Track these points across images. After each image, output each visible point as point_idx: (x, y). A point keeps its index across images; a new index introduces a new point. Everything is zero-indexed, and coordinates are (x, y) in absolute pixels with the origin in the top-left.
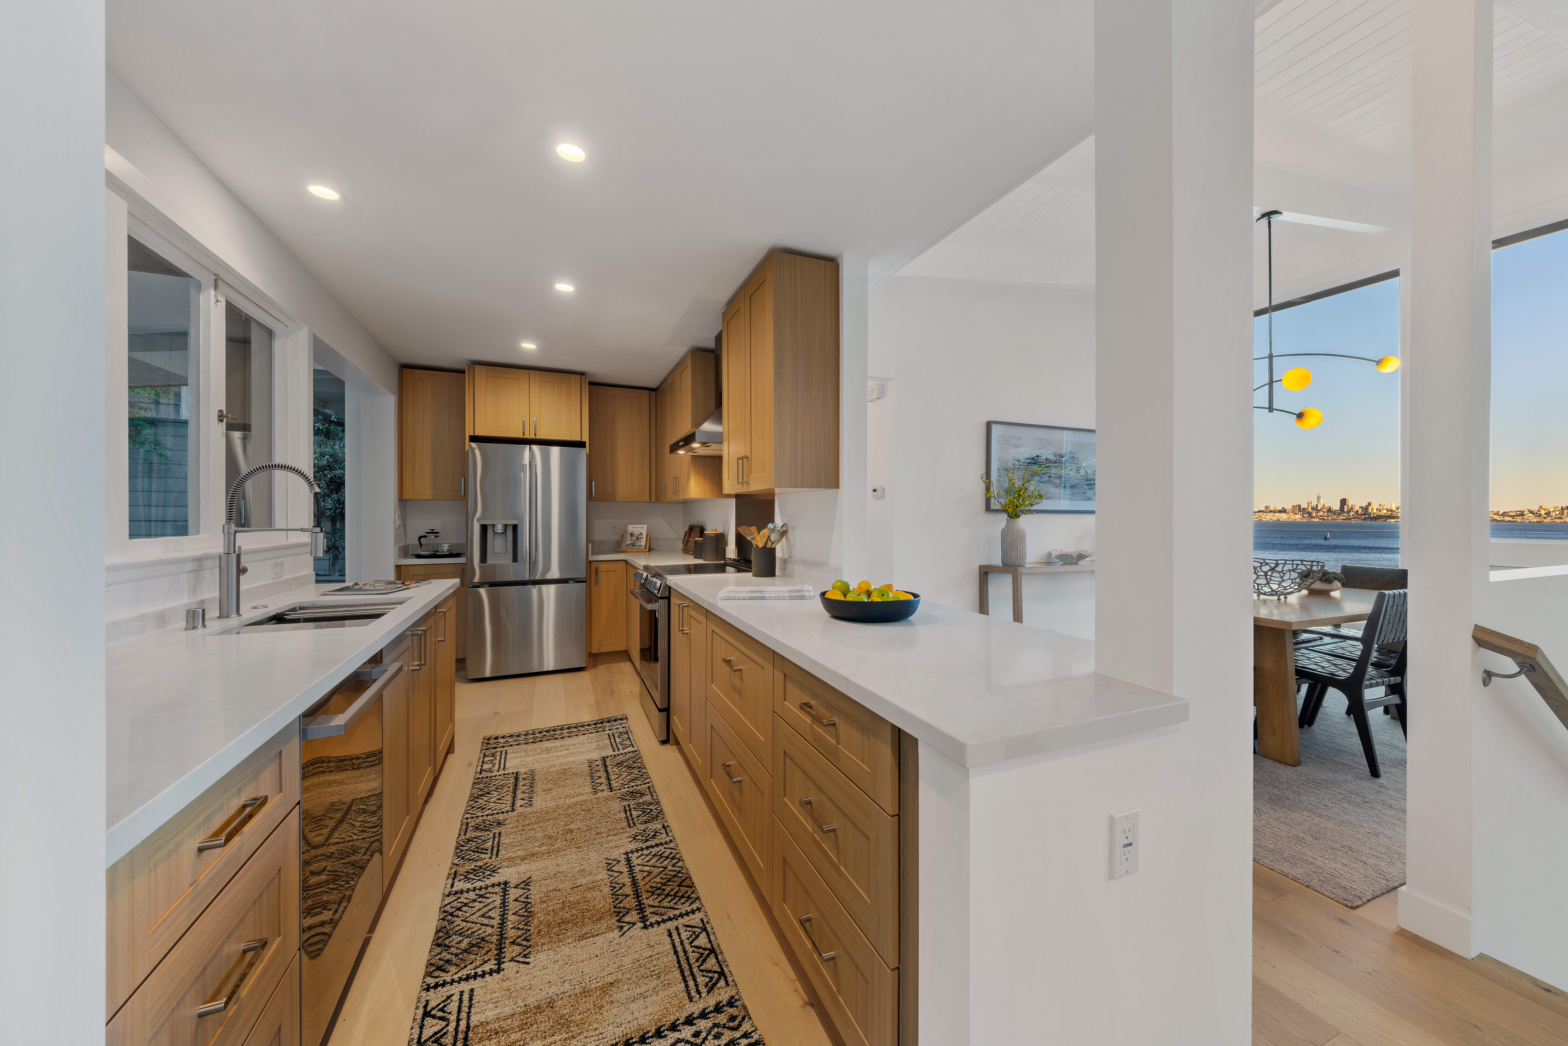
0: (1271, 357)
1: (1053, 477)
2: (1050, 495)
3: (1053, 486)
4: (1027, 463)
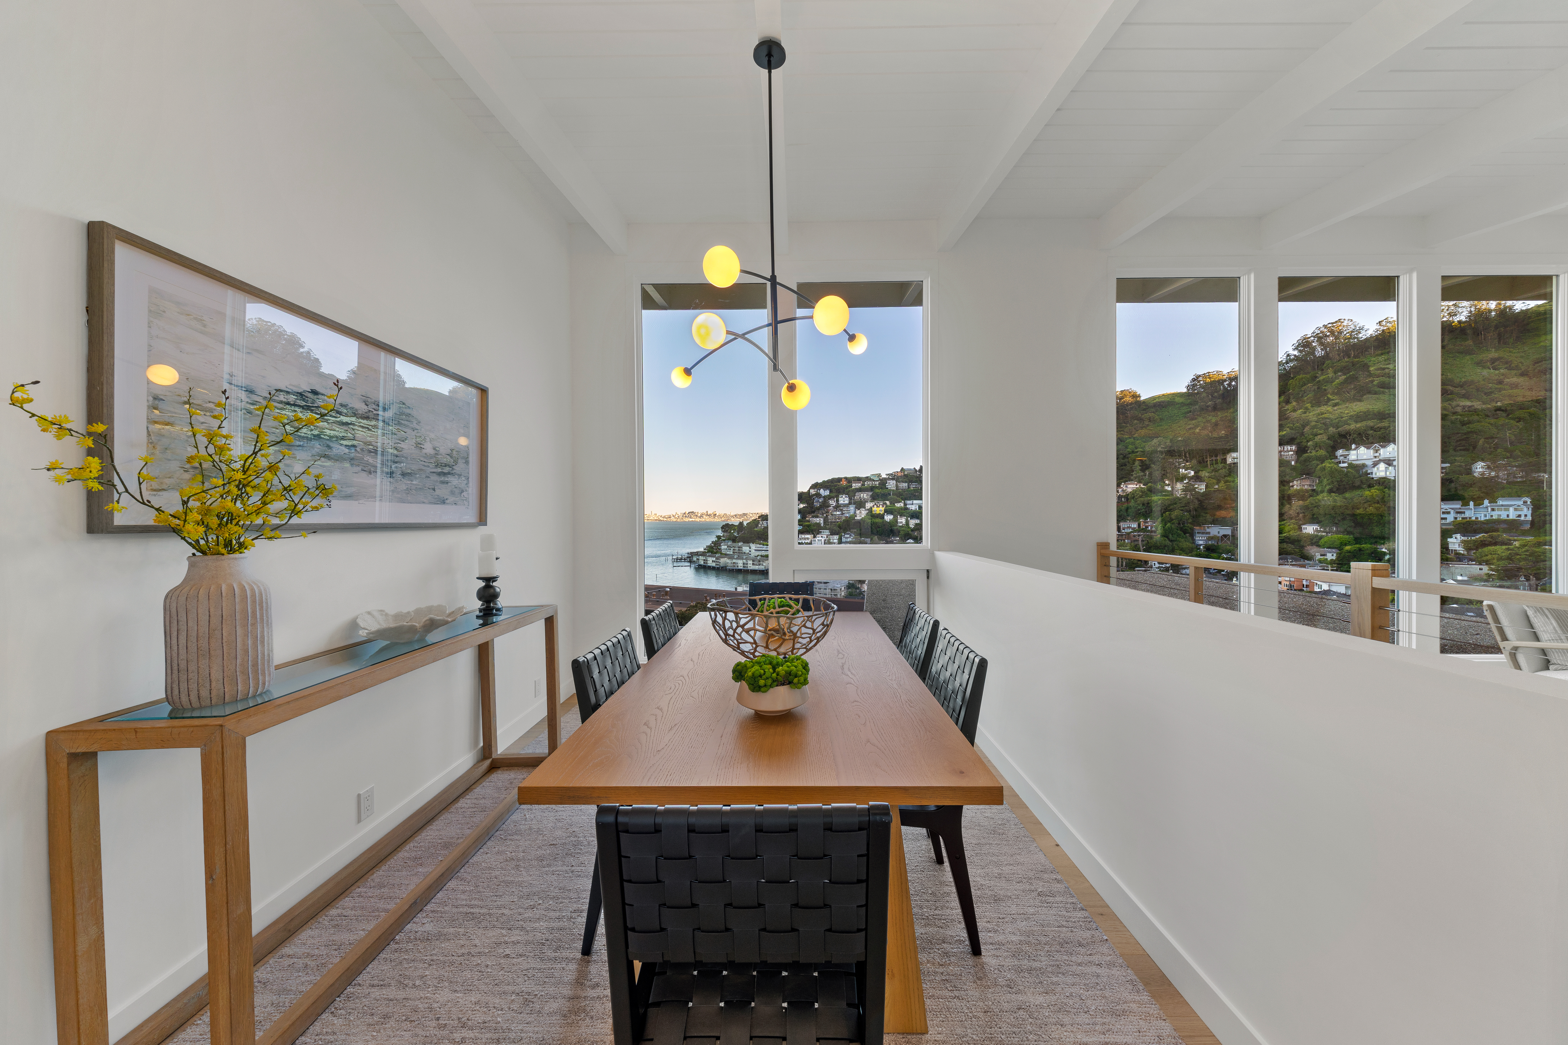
0: (774, 283)
2: (353, 490)
3: (359, 468)
4: (281, 402)
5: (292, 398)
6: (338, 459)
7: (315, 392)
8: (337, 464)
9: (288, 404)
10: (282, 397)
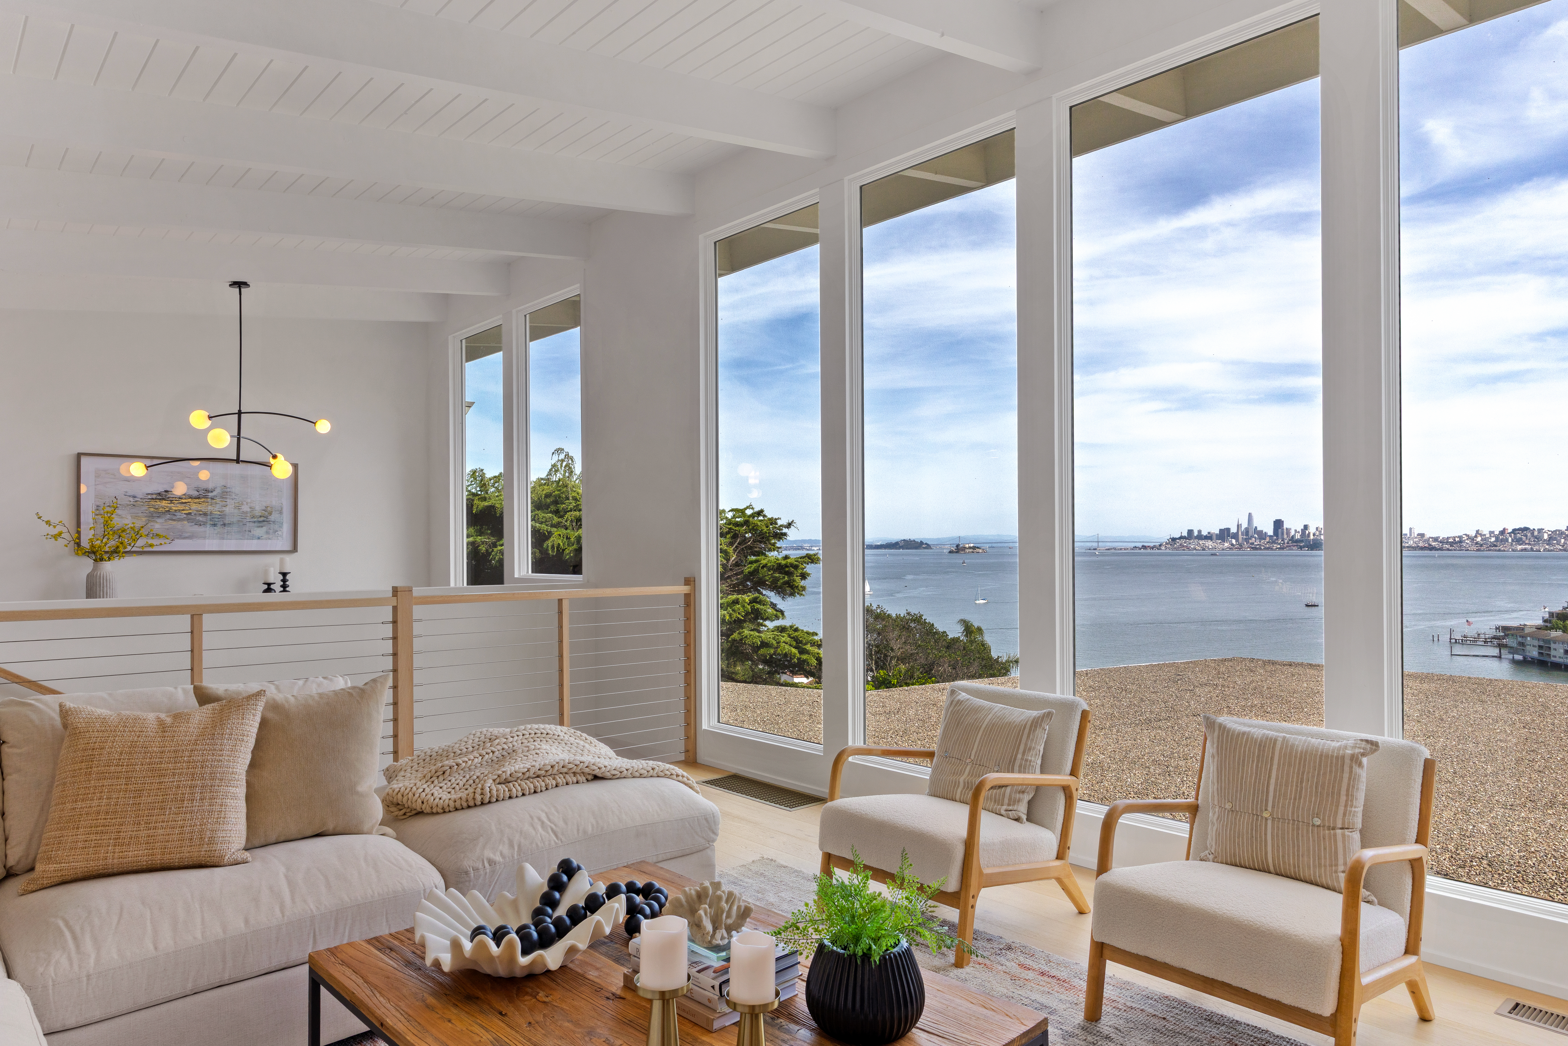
0: (240, 413)
1: (195, 514)
2: (189, 534)
3: (193, 524)
4: (149, 499)
5: (154, 496)
6: (180, 520)
7: (166, 491)
8: (180, 523)
9: (153, 499)
10: (149, 497)
